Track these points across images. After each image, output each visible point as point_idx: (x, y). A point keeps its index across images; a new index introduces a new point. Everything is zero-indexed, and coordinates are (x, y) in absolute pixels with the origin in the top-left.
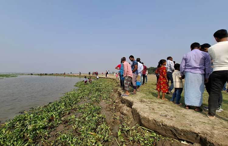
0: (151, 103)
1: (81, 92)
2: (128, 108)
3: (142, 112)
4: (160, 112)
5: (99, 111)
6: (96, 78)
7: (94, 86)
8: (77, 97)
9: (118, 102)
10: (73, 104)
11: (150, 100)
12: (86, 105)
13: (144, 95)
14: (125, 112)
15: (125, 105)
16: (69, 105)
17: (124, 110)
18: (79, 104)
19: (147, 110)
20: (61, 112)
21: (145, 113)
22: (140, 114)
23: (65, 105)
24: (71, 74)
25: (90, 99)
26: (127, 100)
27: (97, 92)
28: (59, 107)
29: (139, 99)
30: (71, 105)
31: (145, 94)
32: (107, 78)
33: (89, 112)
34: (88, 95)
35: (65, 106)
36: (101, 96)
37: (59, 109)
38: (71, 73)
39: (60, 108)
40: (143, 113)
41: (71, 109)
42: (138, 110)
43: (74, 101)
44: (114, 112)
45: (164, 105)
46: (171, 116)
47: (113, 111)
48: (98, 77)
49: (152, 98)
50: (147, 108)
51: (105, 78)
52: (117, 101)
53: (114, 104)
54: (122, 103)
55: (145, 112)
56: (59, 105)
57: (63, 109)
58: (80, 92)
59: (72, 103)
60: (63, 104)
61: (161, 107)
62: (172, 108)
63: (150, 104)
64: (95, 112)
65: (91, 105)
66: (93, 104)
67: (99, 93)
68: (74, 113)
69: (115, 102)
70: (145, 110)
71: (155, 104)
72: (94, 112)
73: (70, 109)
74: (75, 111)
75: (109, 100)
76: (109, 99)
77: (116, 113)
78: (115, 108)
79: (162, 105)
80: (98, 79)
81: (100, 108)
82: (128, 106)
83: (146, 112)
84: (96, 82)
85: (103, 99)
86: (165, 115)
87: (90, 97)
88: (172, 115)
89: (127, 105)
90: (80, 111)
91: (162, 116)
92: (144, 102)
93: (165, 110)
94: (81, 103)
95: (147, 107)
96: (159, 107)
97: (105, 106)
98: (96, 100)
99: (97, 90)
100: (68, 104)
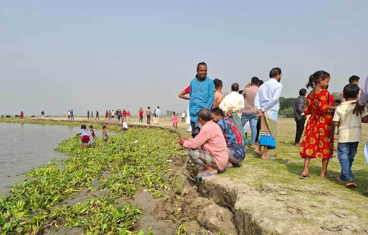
0: (289, 194)
1: (77, 168)
2: (222, 210)
3: (266, 220)
4: (321, 220)
5: (135, 220)
6: (119, 128)
7: (115, 149)
8: (64, 182)
9: (190, 193)
10: (52, 204)
11: (285, 184)
12: (94, 205)
13: (265, 172)
14: (213, 220)
15: (211, 200)
16: (40, 206)
17: (211, 215)
18: (70, 202)
19: (282, 212)
20: (15, 228)
21: (276, 224)
22: (261, 225)
23: (25, 207)
24: (42, 117)
25: (104, 186)
26: (218, 188)
27: (125, 167)
28: (8, 214)
29: (252, 184)
30: (44, 208)
31: (268, 168)
32: (151, 127)
33: (105, 226)
34: (100, 175)
35: (26, 211)
36: (136, 177)
37: (8, 220)
38: (43, 113)
39: (9, 217)
40: (271, 223)
41: (47, 218)
42: (256, 216)
43: (56, 193)
44: (179, 222)
45: (325, 198)
46: (352, 229)
47: (175, 219)
48: (125, 125)
49: (288, 181)
50: (280, 209)
51: (145, 127)
52: (185, 190)
53: (179, 197)
54: (202, 195)
55: (275, 220)
56: (8, 207)
57: (20, 221)
58: (71, 166)
59: (51, 201)
60: (21, 203)
61: (320, 205)
62: (351, 206)
63: (286, 198)
64: (122, 225)
65: (108, 204)
66: (116, 201)
67: (132, 169)
68: (57, 230)
69: (179, 194)
70: (276, 214)
71: (301, 196)
72: (119, 223)
73: (42, 220)
74: (60, 223)
75: (164, 188)
76: (162, 185)
77: (187, 223)
78: (182, 211)
79: (321, 198)
80: (125, 129)
81: (138, 211)
82: (220, 204)
83: (278, 220)
84: (121, 137)
85: (144, 186)
86: (334, 226)
87: (106, 180)
88: (356, 227)
89: (218, 200)
90: (77, 224)
91: (328, 229)
92: (269, 190)
93: (333, 213)
94: (80, 199)
95: (280, 204)
96: (315, 204)
97: (151, 205)
98: (124, 189)
99: (126, 160)
100: (36, 204)
